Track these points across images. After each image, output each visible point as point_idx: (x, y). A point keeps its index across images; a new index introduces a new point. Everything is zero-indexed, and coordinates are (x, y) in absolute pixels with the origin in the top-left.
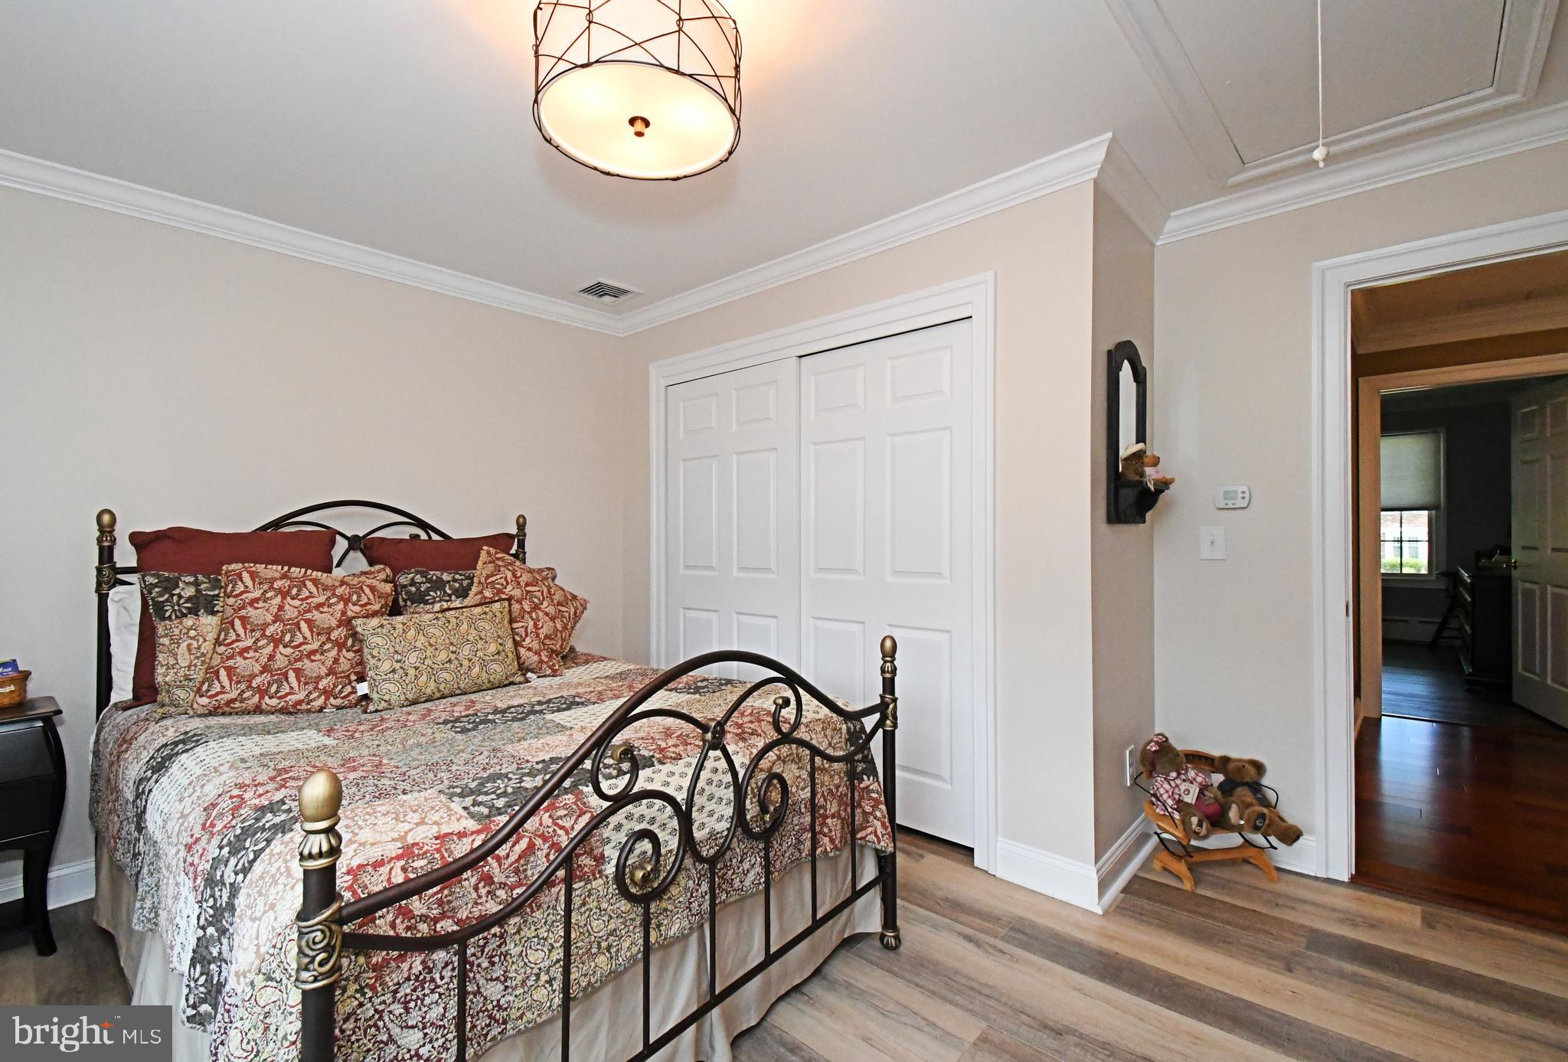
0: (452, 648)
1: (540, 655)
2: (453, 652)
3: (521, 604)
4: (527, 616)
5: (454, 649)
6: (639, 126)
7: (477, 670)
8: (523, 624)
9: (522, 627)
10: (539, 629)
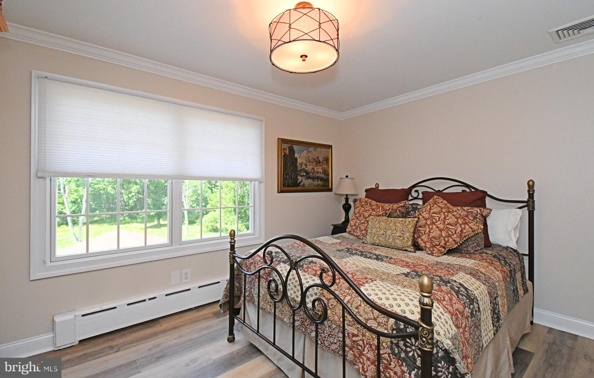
0: (385, 230)
1: (426, 244)
2: (385, 232)
3: (427, 221)
4: (427, 226)
5: (386, 231)
6: (304, 57)
7: (391, 240)
8: (424, 229)
9: (423, 230)
10: (431, 233)
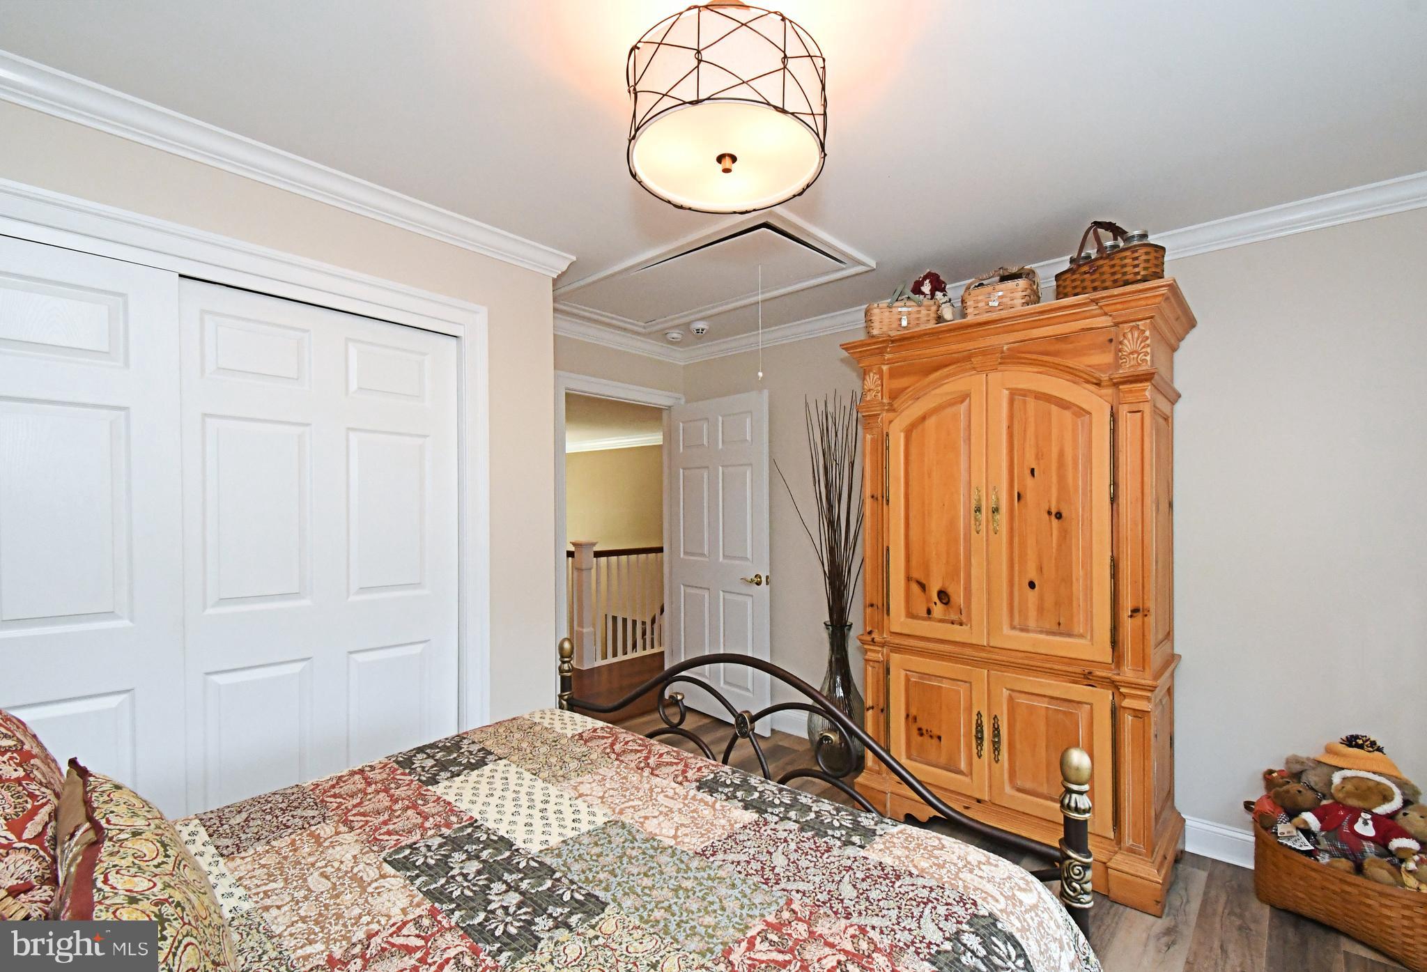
6: (727, 162)
